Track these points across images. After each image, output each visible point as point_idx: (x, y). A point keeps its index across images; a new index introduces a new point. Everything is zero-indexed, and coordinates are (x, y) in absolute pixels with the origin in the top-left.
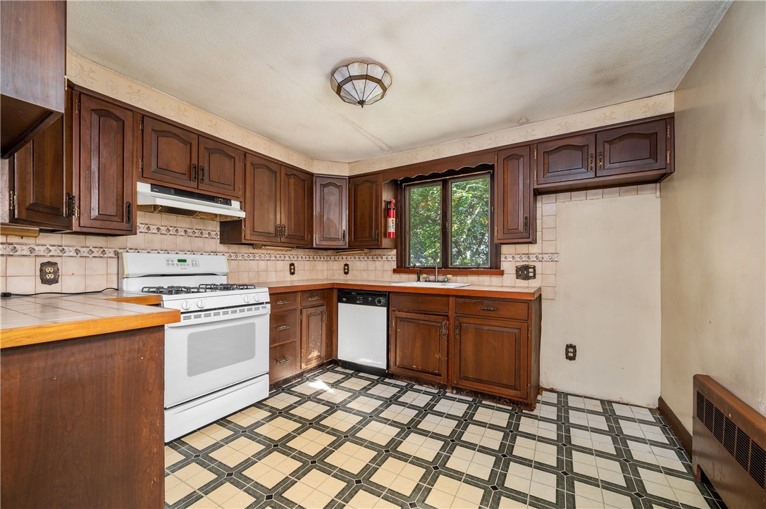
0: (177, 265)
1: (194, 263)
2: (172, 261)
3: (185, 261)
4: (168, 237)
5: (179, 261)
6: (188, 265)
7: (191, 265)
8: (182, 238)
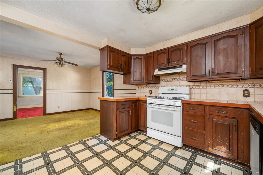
0: (171, 90)
1: (176, 90)
2: (170, 89)
3: (173, 89)
4: (172, 82)
5: (172, 89)
6: (174, 90)
7: (175, 91)
8: (176, 82)
